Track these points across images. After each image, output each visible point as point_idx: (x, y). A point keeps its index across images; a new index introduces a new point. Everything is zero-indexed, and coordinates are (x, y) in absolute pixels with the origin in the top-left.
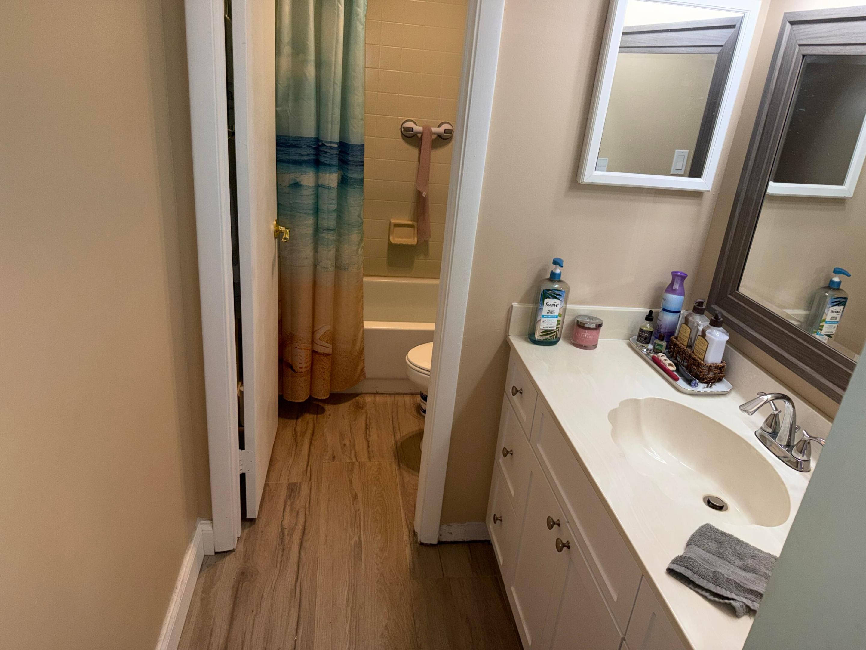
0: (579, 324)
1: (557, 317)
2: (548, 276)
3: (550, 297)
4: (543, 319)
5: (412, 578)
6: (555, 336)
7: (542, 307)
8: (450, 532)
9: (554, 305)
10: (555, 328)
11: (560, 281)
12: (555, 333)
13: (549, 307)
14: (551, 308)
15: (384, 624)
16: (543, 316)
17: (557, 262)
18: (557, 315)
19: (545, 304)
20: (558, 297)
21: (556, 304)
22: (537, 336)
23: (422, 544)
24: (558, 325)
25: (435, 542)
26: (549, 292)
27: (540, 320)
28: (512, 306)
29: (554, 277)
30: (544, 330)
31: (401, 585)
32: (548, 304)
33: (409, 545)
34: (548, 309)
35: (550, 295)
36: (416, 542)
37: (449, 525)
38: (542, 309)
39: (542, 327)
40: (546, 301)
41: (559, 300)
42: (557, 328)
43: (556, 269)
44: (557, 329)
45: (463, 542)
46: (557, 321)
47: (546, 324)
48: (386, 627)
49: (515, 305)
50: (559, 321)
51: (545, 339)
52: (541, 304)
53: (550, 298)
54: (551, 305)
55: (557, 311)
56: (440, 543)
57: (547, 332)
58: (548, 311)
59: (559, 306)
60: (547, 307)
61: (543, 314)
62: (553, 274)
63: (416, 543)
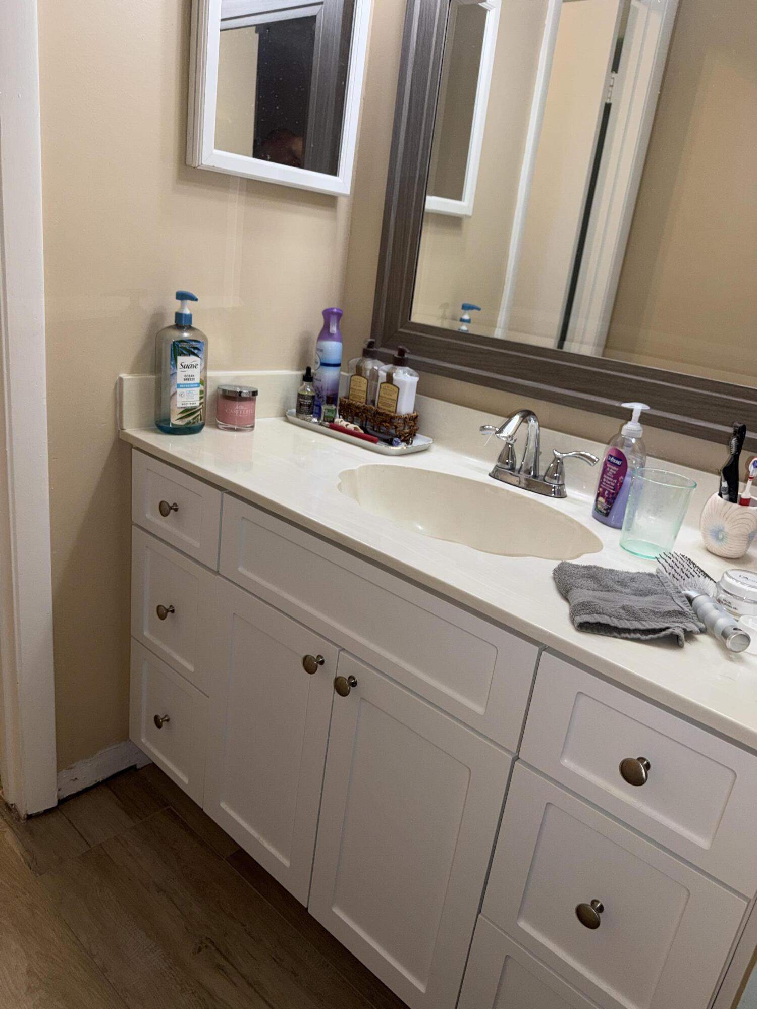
0: (227, 394)
1: (199, 386)
2: (173, 323)
3: (185, 352)
4: (179, 391)
5: (38, 875)
6: (199, 417)
7: (175, 371)
8: (74, 778)
9: (193, 366)
10: (198, 404)
11: (190, 328)
12: (199, 413)
13: (186, 369)
14: (190, 372)
15: (24, 970)
16: (178, 386)
17: (182, 296)
18: (199, 382)
19: (179, 366)
20: (196, 351)
21: (194, 364)
22: (175, 420)
23: (30, 817)
24: (201, 398)
25: (53, 803)
26: (183, 345)
27: (175, 393)
28: (121, 379)
29: (182, 322)
30: (182, 409)
31: (25, 894)
32: (183, 364)
33: (7, 830)
34: (187, 373)
35: (185, 349)
36: (19, 818)
37: (71, 768)
38: (175, 373)
39: (179, 405)
40: (181, 359)
41: (198, 356)
42: (200, 404)
43: (182, 307)
44: (201, 406)
45: (98, 785)
46: (199, 393)
47: (184, 399)
48: (30, 972)
49: (125, 376)
50: (201, 392)
51: (188, 424)
52: (173, 366)
53: (185, 355)
54: (188, 367)
55: (197, 374)
56: (61, 802)
57: (188, 412)
58: (185, 376)
59: (199, 367)
60: (183, 370)
61: (178, 382)
62: (179, 316)
63: (19, 820)
